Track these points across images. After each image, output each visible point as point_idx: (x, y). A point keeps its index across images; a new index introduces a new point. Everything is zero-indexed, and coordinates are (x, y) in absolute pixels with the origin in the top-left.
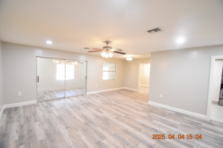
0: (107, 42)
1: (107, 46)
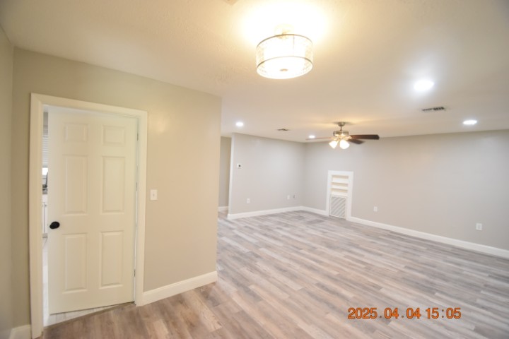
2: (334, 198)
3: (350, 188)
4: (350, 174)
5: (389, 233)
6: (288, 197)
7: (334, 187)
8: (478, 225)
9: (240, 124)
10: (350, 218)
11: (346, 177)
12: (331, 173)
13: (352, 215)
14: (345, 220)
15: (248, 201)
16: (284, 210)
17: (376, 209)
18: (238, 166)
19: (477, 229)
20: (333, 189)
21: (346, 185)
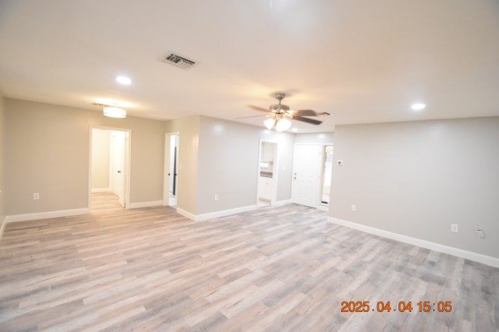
0: (281, 96)
1: (280, 104)
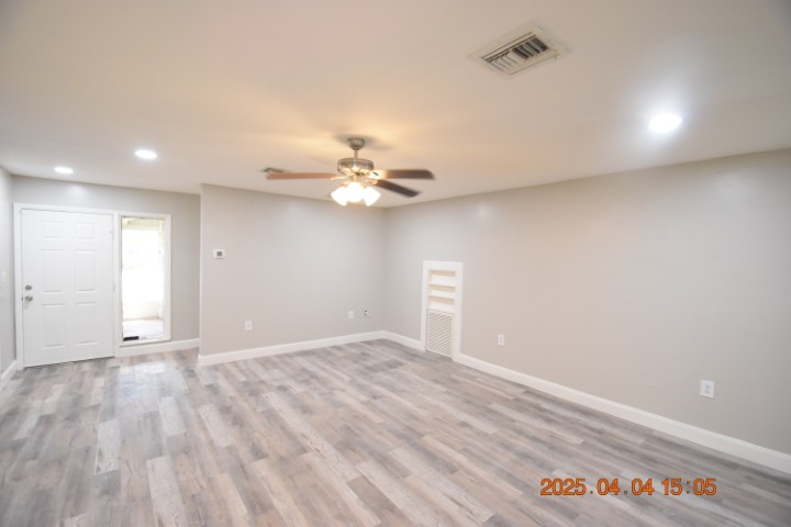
2: (433, 317)
3: (457, 296)
4: (457, 266)
5: (518, 392)
6: (351, 314)
7: (435, 293)
8: (704, 383)
9: (146, 154)
10: (459, 357)
11: (452, 274)
12: (429, 265)
13: (463, 351)
14: (450, 360)
15: (248, 325)
16: (341, 340)
17: (501, 340)
18: (215, 255)
19: (703, 393)
20: (432, 298)
21: (451, 289)
